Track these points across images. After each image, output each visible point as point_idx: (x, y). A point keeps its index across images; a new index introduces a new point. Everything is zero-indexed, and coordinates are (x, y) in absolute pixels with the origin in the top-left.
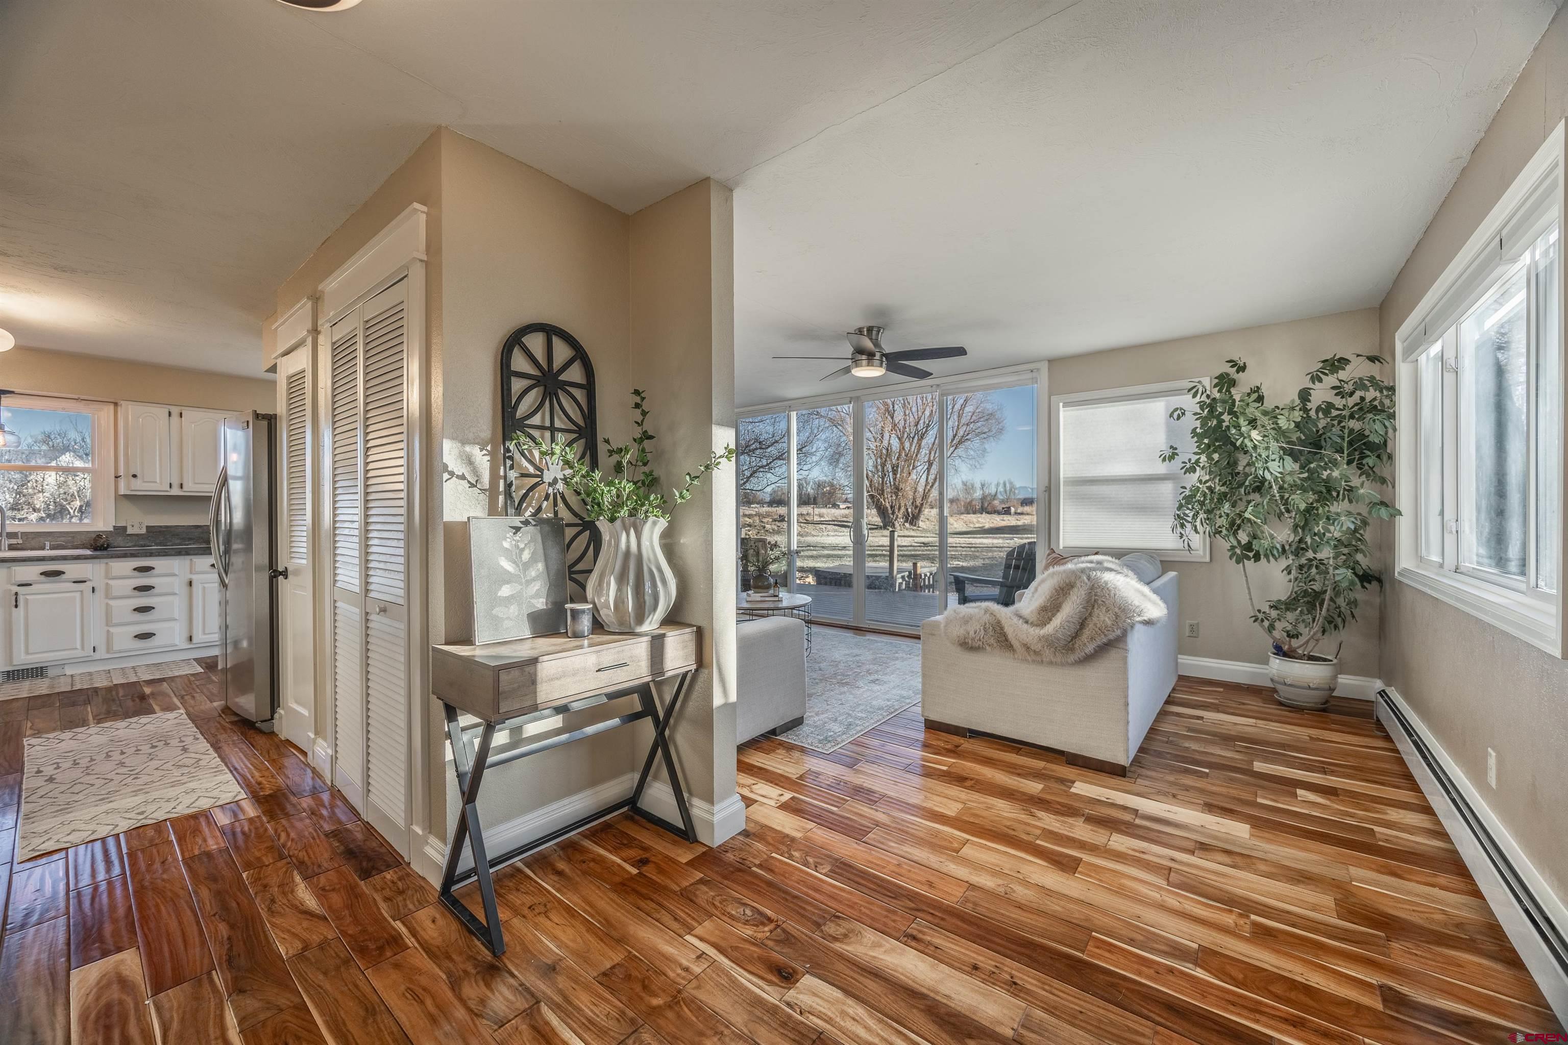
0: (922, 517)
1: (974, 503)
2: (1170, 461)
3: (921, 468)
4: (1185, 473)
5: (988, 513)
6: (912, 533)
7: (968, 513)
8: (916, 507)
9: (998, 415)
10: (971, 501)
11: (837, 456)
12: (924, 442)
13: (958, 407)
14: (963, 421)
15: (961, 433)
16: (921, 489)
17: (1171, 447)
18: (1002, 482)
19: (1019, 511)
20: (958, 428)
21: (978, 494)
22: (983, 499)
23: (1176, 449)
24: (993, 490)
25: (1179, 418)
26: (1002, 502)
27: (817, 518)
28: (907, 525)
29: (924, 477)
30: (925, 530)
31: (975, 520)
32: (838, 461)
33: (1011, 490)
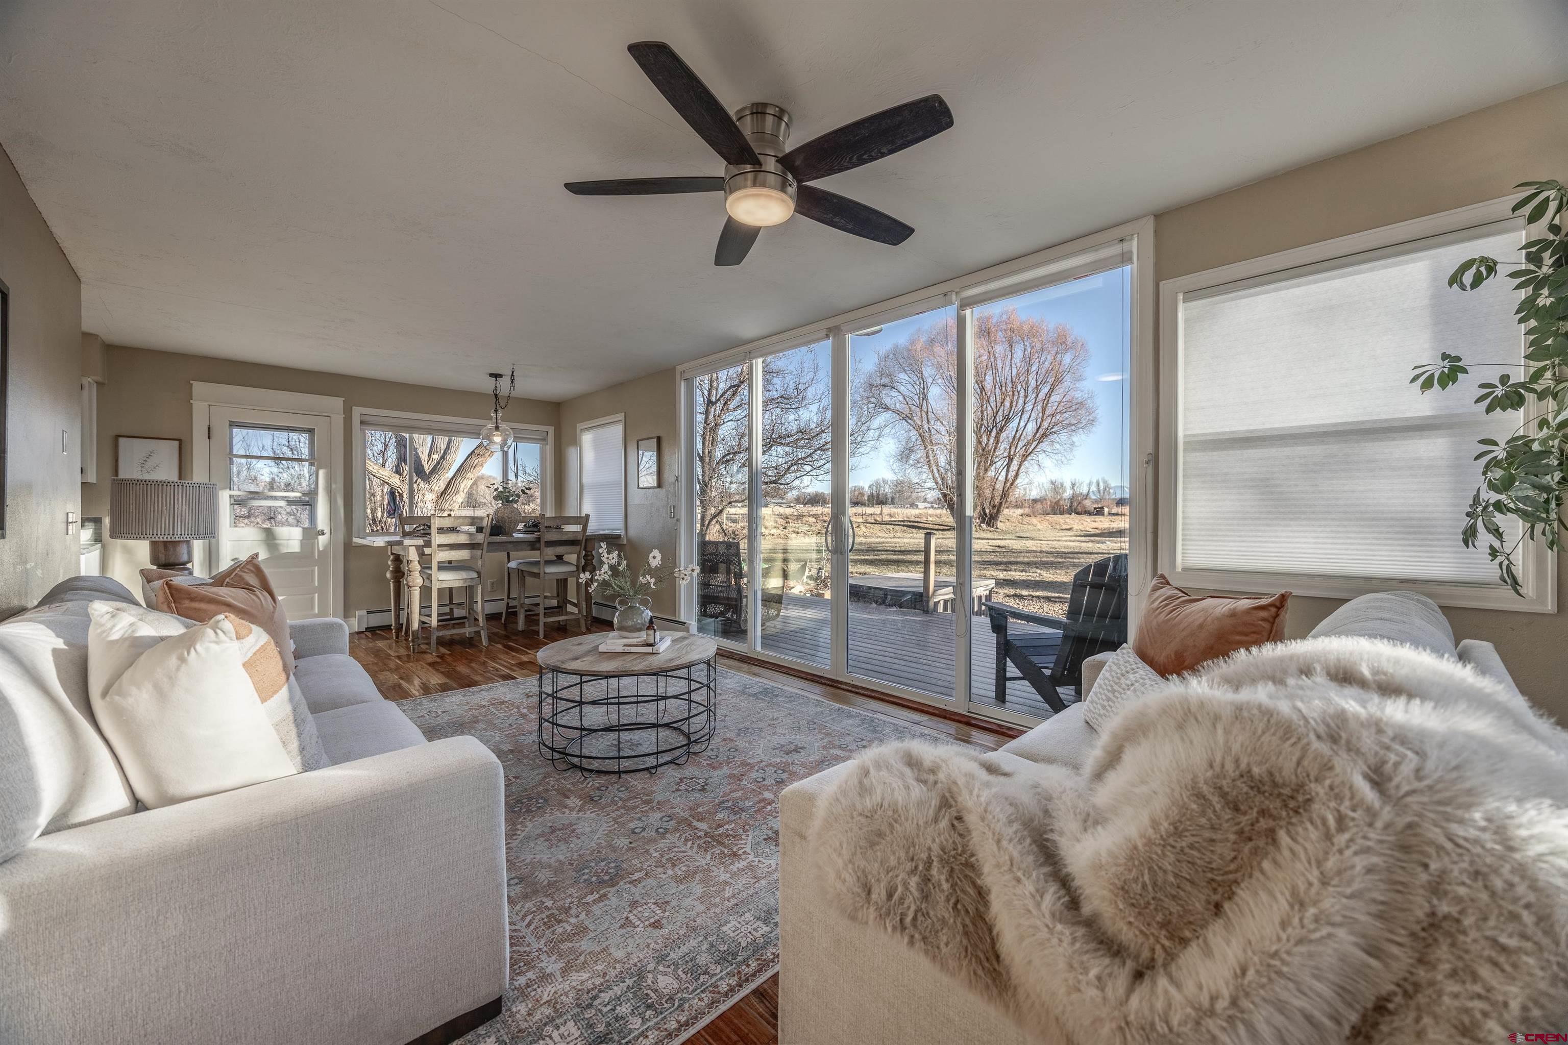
0: (1001, 518)
1: (1061, 502)
2: (1443, 385)
3: (1000, 464)
4: (1489, 410)
5: (1077, 513)
6: (989, 535)
7: (1055, 514)
8: (994, 506)
9: (1089, 403)
10: (1059, 501)
11: (907, 452)
12: (1003, 435)
13: (1042, 395)
14: (1048, 412)
15: (1045, 425)
16: (999, 486)
17: (1445, 356)
18: (1095, 481)
19: (1113, 511)
20: (1042, 421)
21: (1068, 493)
22: (1072, 499)
23: (1459, 359)
24: (1085, 490)
25: (1477, 281)
26: (1096, 501)
27: (887, 519)
28: (984, 526)
29: (1004, 473)
30: (1004, 532)
31: (1062, 521)
32: (908, 457)
33: (1105, 489)
